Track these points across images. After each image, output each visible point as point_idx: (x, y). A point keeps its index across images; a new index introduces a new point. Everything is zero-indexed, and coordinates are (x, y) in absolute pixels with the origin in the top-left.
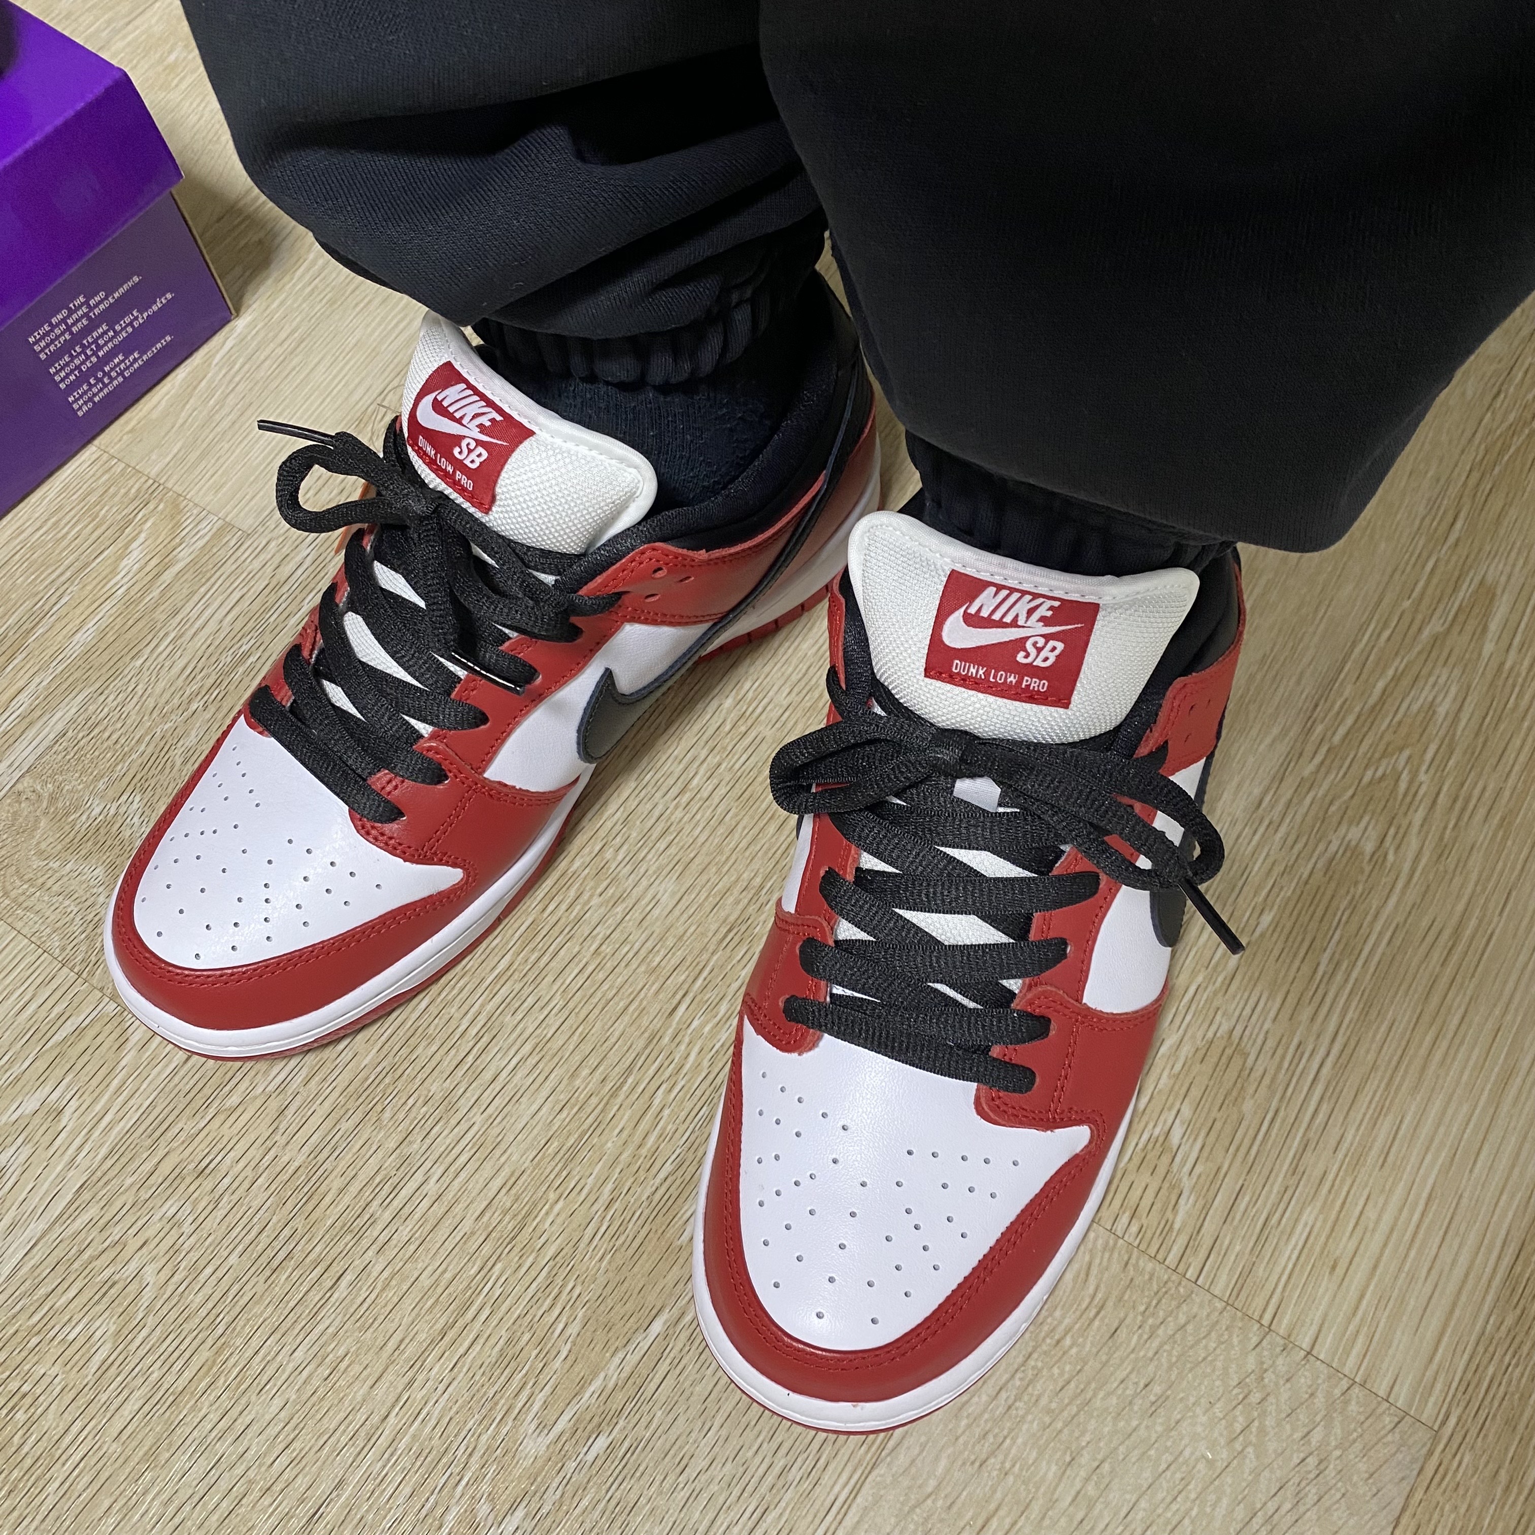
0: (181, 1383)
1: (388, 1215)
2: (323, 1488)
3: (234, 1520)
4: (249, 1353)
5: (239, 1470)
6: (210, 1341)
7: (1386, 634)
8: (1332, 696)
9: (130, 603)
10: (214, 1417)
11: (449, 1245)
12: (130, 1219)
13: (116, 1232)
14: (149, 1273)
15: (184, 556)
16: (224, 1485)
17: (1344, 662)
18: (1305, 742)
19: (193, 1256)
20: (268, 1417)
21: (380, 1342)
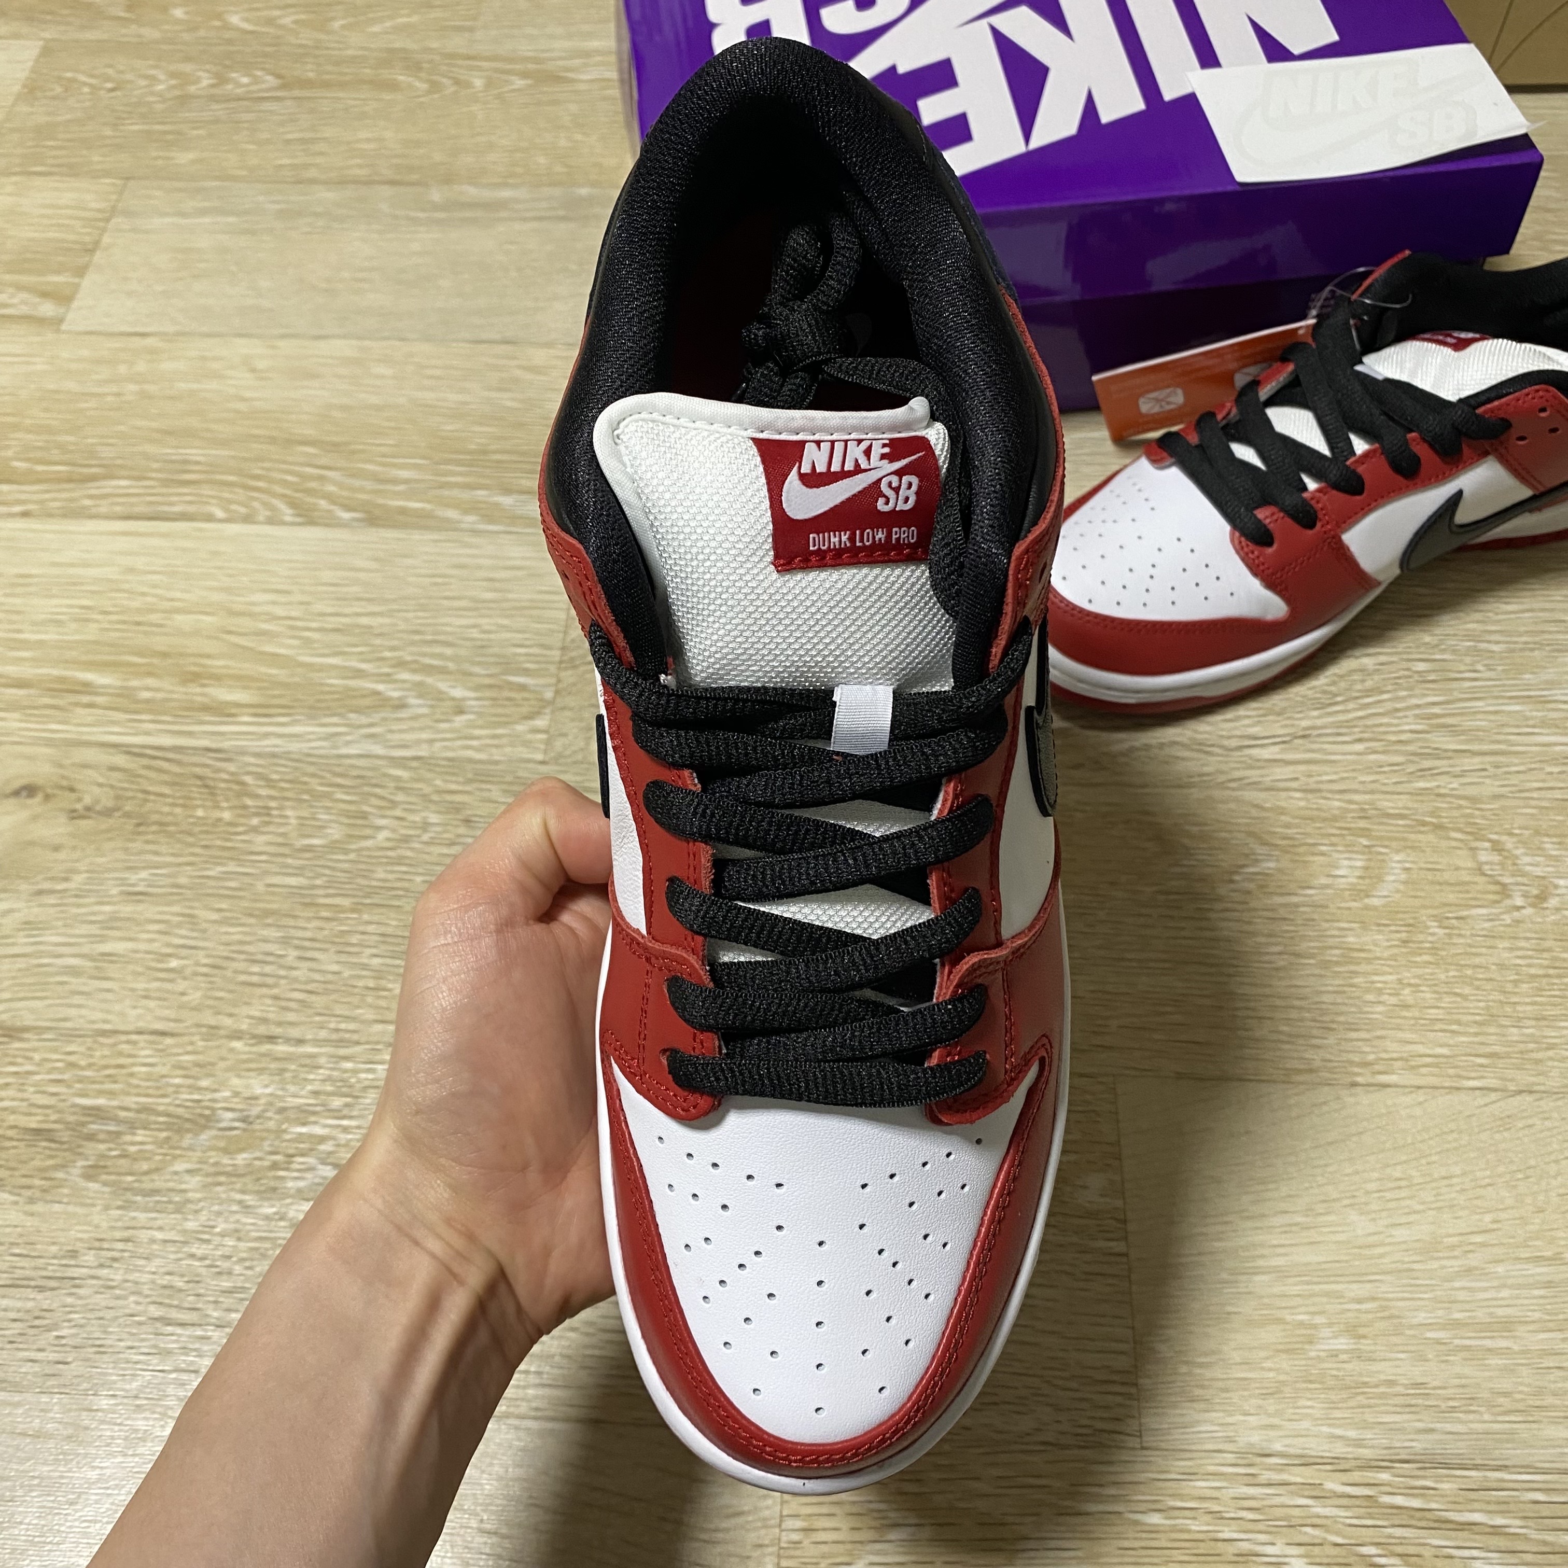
0: (322, 901)
2: (295, 1033)
3: (248, 990)
4: (361, 928)
5: (282, 972)
6: (355, 900)
7: (1540, 1497)
8: (1428, 1473)
10: (308, 934)
12: (413, 799)
13: (400, 797)
14: (382, 835)
16: (268, 969)
17: (1476, 1467)
18: (1361, 1468)
19: (409, 853)
20: (324, 967)
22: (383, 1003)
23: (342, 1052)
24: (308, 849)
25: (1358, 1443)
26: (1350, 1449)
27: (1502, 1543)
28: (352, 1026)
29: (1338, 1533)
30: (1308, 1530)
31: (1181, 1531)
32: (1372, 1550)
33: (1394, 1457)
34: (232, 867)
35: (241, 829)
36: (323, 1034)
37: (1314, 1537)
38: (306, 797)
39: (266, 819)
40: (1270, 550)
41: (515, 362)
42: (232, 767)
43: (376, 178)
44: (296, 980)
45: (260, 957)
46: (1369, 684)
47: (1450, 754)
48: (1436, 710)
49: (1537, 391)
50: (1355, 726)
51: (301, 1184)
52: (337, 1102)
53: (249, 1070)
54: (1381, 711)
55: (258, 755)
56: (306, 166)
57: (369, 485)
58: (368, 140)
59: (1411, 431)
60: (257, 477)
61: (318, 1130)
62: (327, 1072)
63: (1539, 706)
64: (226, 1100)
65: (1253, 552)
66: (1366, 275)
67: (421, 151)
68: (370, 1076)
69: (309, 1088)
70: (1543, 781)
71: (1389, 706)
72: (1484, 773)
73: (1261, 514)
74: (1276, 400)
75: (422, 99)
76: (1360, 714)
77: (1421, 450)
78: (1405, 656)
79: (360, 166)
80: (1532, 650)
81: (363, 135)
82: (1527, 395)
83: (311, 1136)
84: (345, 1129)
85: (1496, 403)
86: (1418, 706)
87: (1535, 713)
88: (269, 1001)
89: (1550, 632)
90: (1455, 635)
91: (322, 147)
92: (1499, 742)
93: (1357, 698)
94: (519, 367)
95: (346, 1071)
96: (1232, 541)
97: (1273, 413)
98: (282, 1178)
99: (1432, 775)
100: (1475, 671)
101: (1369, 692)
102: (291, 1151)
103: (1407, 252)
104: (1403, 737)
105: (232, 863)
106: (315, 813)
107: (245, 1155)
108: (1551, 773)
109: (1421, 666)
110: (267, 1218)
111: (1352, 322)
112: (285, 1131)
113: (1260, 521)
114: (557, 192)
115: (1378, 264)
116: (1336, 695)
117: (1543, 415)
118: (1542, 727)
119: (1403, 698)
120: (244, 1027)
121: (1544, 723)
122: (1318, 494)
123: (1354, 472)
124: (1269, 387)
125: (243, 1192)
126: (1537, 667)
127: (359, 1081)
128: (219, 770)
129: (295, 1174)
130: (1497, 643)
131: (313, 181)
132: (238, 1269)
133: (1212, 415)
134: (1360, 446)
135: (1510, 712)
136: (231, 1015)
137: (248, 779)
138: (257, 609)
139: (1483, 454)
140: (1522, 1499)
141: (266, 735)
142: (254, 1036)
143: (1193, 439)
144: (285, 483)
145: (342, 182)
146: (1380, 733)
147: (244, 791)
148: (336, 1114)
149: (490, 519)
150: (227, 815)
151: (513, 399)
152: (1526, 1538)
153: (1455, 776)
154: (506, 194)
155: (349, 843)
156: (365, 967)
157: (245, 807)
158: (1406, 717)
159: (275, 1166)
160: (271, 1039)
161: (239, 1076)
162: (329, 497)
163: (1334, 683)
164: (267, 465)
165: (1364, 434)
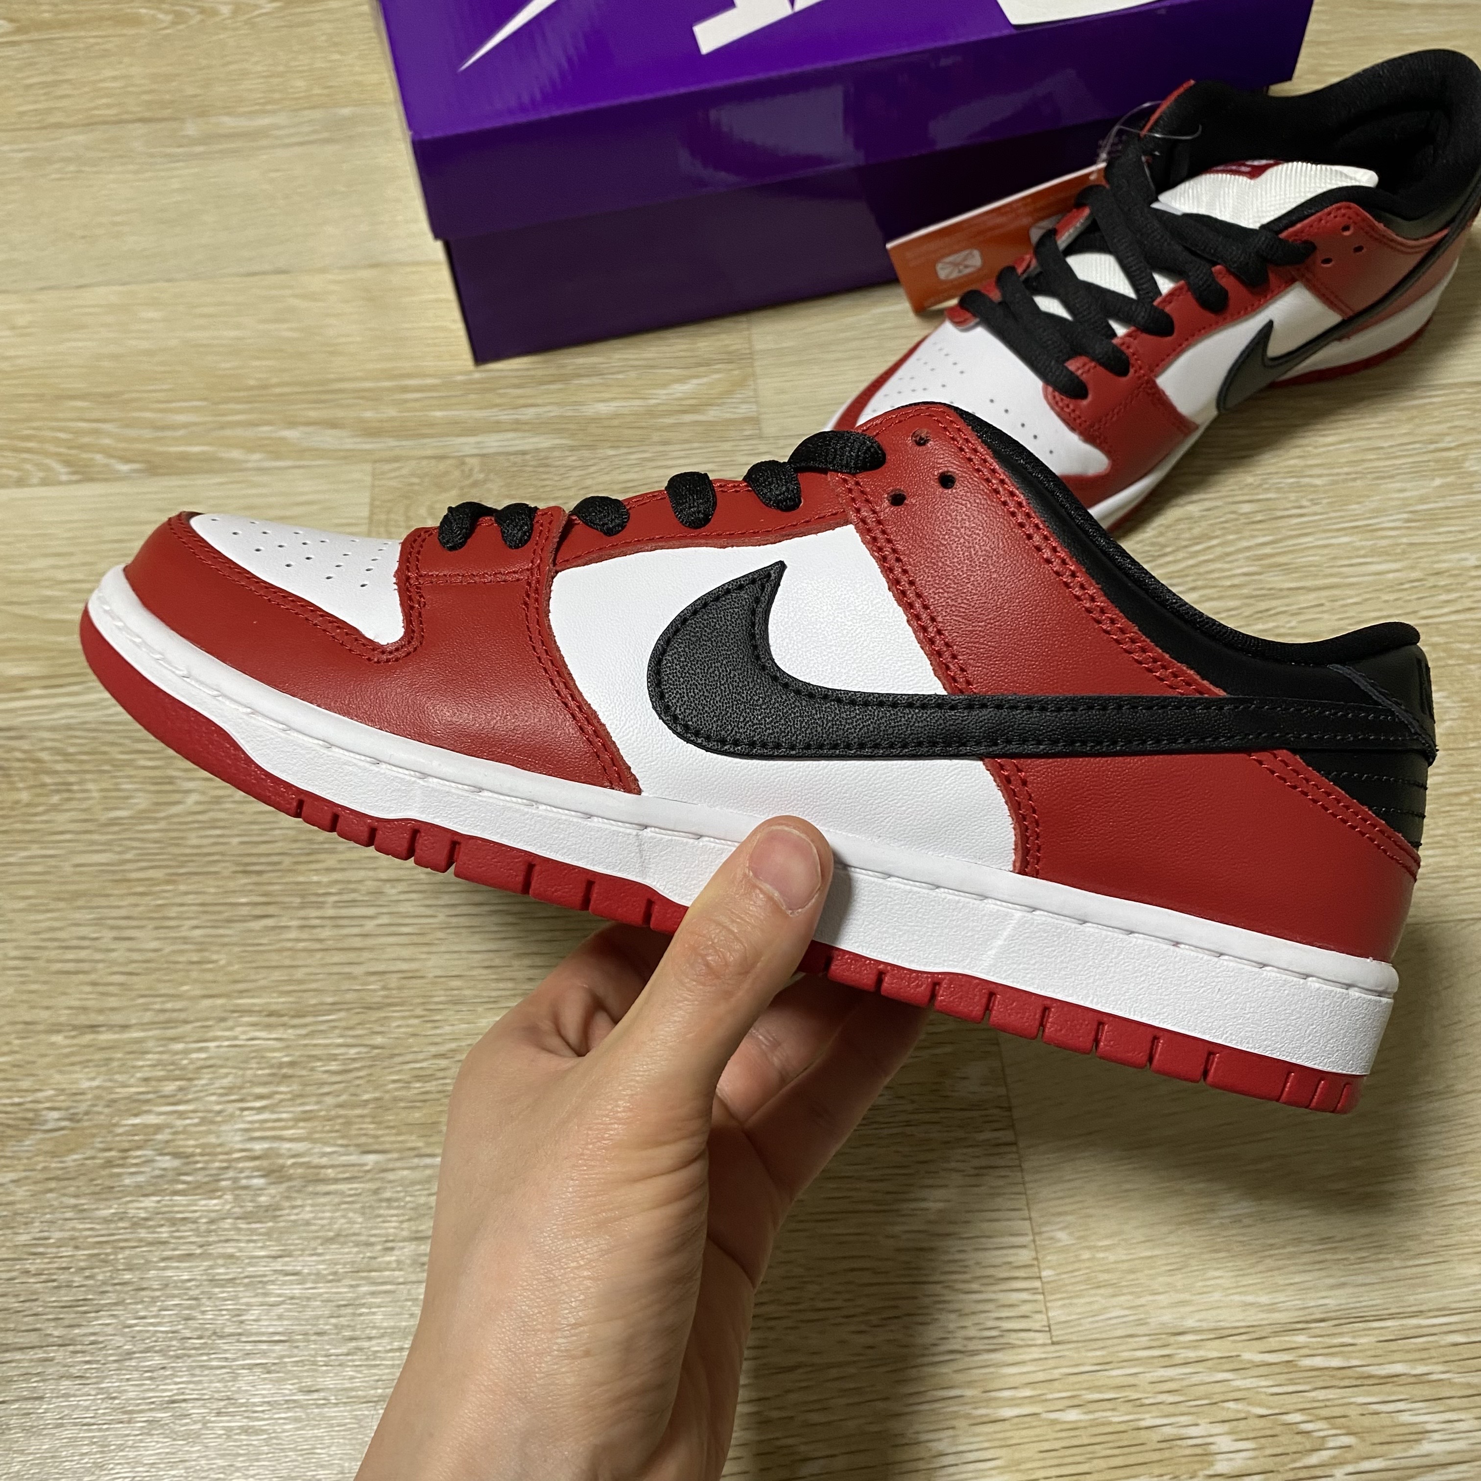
0: (134, 875)
1: (331, 912)
2: (117, 1018)
3: (63, 979)
4: (178, 900)
5: (98, 956)
8: (1346, 1328)
9: (651, 413)
10: (123, 912)
11: (336, 969)
14: (193, 798)
15: (712, 414)
16: (83, 954)
18: (1276, 1334)
19: (222, 815)
20: (142, 946)
21: (238, 977)
22: (209, 976)
23: (171, 1033)
24: (113, 822)
25: (1272, 1308)
26: (1264, 1316)
27: (1427, 1391)
28: (179, 1005)
29: (1260, 1405)
30: (1231, 1405)
31: (1103, 1424)
32: (1297, 1417)
33: (1309, 1318)
34: (35, 850)
35: (40, 809)
36: (148, 1017)
37: (1238, 1411)
38: (106, 768)
39: (66, 795)
40: (1085, 403)
41: (288, 292)
42: (25, 745)
43: (125, 117)
44: (114, 962)
45: (75, 943)
46: (1197, 531)
47: (1285, 593)
48: (1267, 550)
49: (1339, 209)
50: (1187, 576)
51: (140, 1179)
52: (170, 1088)
53: (73, 1064)
54: (1211, 557)
55: (53, 729)
56: (49, 111)
57: (148, 434)
58: (115, 78)
59: (1215, 264)
60: (28, 438)
61: (152, 1119)
62: (156, 1056)
63: (1368, 535)
64: (49, 1099)
65: (1068, 406)
66: (1152, 110)
67: (174, 84)
68: (203, 1055)
69: (139, 1075)
70: (1380, 610)
71: (1219, 551)
72: (1320, 609)
73: (1072, 365)
74: (1075, 248)
75: (168, 31)
76: (1191, 562)
77: (1227, 282)
78: (1230, 500)
79: (108, 106)
80: (1355, 479)
81: (108, 73)
82: (1329, 214)
83: (146, 1126)
84: (181, 1115)
85: (1299, 226)
86: (1248, 548)
87: (1363, 543)
88: (88, 989)
89: (1370, 460)
90: (1277, 473)
91: (65, 89)
92: (1332, 575)
93: (1186, 547)
94: (296, 296)
95: (177, 1053)
96: (1046, 397)
97: (1073, 261)
98: (119, 1175)
99: (1270, 616)
100: (1301, 507)
101: (1197, 540)
102: (126, 1145)
103: (1192, 82)
104: (1236, 581)
105: (35, 846)
106: (117, 784)
107: (76, 1157)
108: (1386, 601)
109: (1246, 508)
110: (106, 1221)
111: (1143, 159)
112: (116, 1125)
113: (1072, 373)
114: (318, 114)
115: (1164, 97)
116: (1164, 546)
117: (1347, 233)
118: (1372, 556)
119: (1231, 543)
120: (63, 1019)
121: (1374, 552)
122: (1128, 339)
123: (1162, 312)
124: (1067, 234)
125: (76, 1196)
126: (1360, 497)
127: (192, 1062)
128: (13, 749)
129: (133, 1170)
130: (1320, 476)
131: (59, 126)
132: (78, 1280)
133: (1011, 269)
134: (1165, 285)
135: (1339, 544)
136: (47, 1008)
137: (44, 756)
138: (38, 576)
139: (1289, 282)
140: (1443, 1343)
141: (60, 707)
142: (75, 1028)
143: (996, 296)
144: (57, 441)
145: (90, 124)
146: (1213, 579)
147: (41, 769)
148: (171, 1100)
149: (278, 456)
150: (25, 796)
151: (291, 329)
152: (1451, 1383)
153: (1293, 615)
154: (265, 121)
155: (158, 811)
156: (185, 940)
157: (43, 785)
158: (1237, 560)
159: (109, 1163)
160: (93, 1028)
161: (61, 1072)
162: (107, 452)
163: (1161, 534)
164: (35, 424)
165: (1169, 272)
